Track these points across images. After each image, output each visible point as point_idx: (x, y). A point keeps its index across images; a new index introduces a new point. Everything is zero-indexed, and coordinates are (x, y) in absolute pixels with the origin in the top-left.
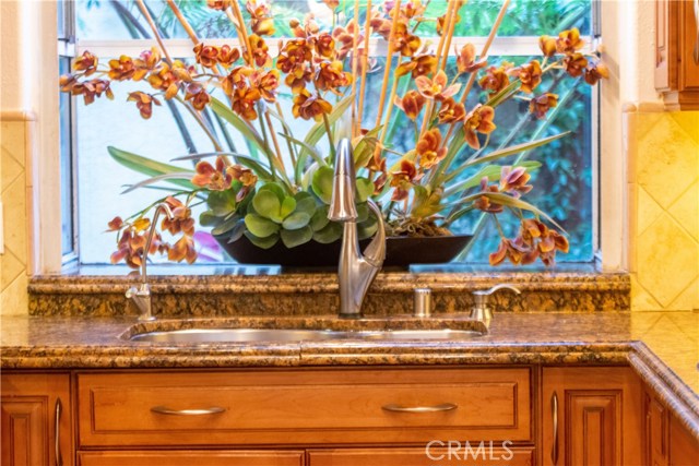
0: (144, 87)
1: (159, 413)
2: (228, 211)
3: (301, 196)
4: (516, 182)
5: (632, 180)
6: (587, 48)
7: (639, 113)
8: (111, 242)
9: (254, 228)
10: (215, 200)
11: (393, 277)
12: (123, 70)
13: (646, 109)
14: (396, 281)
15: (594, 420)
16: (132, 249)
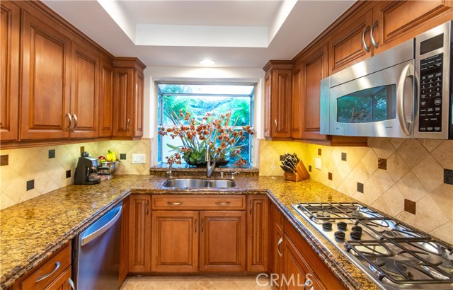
0: (173, 133)
1: (169, 203)
2: (187, 156)
3: (200, 154)
4: (238, 152)
5: (259, 152)
6: (251, 129)
7: (261, 140)
8: (166, 161)
9: (191, 160)
10: (185, 154)
11: (216, 169)
12: (169, 130)
13: (262, 140)
14: (217, 170)
15: (259, 205)
16: (170, 162)
